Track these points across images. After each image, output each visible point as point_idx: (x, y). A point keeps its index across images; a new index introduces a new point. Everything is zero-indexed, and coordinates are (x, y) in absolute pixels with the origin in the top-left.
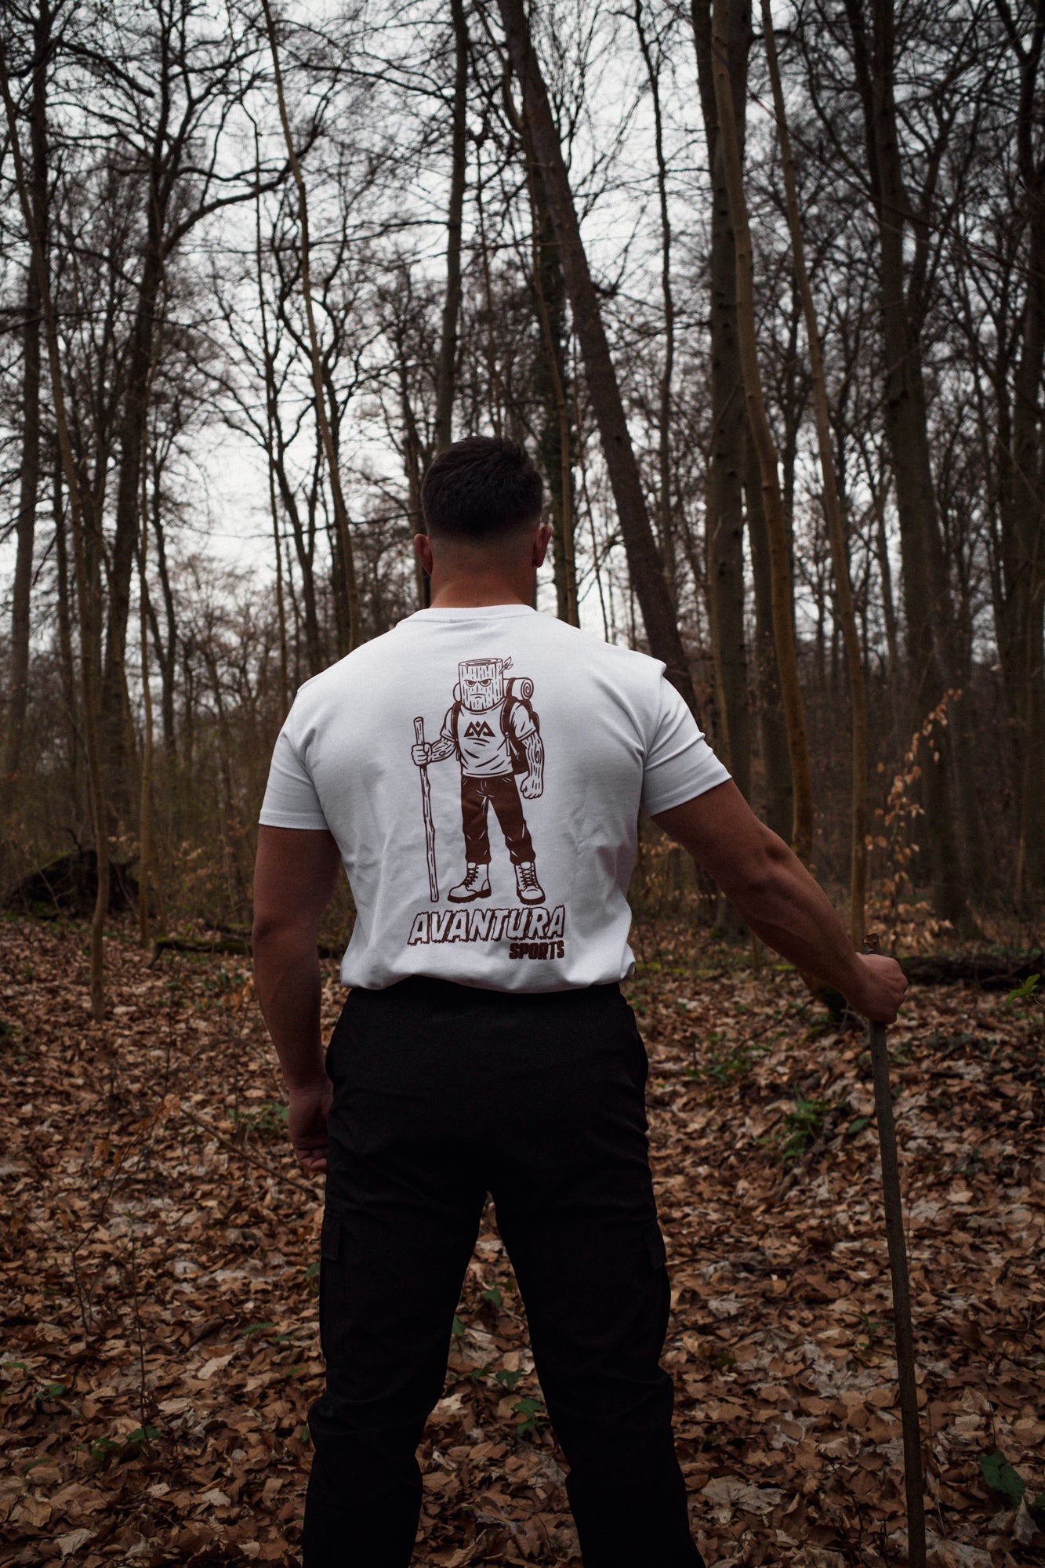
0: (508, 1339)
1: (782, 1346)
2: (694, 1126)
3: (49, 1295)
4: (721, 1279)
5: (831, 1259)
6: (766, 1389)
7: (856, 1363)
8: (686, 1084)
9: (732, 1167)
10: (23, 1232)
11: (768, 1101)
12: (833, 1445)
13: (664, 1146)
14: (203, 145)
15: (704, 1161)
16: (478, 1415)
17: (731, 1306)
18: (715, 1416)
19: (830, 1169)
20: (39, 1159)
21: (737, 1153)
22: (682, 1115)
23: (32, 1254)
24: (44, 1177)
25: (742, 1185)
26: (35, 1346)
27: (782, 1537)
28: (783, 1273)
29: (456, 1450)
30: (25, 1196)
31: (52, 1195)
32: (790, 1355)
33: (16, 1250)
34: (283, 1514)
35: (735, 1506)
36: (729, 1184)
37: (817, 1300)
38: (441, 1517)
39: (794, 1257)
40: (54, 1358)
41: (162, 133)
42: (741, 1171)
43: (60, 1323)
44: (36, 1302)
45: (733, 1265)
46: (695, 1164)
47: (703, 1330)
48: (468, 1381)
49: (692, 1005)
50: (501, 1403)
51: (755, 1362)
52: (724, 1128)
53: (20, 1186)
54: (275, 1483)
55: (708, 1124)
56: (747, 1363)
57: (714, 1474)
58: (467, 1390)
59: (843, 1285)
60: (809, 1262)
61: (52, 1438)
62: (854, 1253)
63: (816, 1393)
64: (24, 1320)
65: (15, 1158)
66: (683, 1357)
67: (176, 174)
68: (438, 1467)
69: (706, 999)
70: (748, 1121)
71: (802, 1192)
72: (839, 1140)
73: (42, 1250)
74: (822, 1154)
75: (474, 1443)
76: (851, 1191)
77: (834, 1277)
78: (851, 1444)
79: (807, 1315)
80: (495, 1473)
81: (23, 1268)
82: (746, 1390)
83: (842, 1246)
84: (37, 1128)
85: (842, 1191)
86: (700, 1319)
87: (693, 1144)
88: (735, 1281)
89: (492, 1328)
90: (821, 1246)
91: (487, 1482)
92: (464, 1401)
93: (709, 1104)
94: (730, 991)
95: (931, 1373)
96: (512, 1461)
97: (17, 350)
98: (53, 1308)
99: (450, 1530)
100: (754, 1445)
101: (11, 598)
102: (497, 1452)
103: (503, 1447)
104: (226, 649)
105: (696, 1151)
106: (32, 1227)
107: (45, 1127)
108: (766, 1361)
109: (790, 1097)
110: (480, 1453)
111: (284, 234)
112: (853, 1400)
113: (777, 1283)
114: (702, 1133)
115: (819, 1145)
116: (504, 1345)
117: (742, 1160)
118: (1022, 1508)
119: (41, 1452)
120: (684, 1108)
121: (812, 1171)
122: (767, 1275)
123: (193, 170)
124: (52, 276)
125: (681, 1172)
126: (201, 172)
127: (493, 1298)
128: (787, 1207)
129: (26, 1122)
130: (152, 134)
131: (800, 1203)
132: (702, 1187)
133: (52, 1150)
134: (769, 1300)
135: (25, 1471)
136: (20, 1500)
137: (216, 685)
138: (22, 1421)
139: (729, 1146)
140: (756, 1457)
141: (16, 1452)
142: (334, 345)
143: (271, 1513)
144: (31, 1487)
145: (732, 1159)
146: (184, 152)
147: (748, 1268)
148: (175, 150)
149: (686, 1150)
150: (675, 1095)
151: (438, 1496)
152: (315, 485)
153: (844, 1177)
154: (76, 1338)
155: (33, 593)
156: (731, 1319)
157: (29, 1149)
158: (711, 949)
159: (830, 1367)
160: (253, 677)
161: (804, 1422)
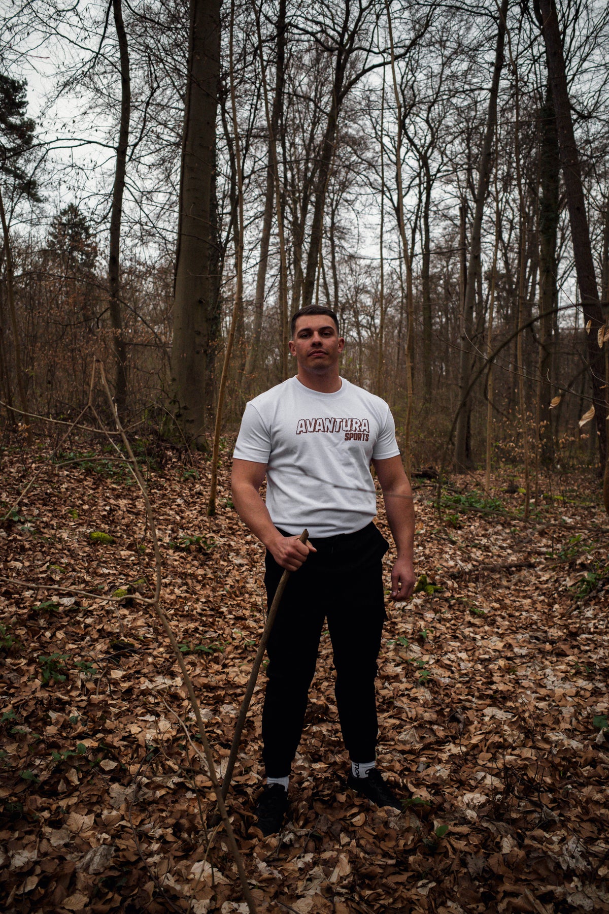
0: (427, 650)
1: (538, 668)
2: (544, 578)
3: (252, 611)
4: (524, 641)
5: (576, 640)
6: (525, 683)
7: (565, 679)
8: (546, 559)
9: (554, 598)
10: (243, 587)
11: (579, 571)
12: (542, 705)
13: (528, 586)
14: (367, 33)
15: (544, 594)
16: (407, 674)
17: (524, 652)
18: (500, 689)
19: (595, 604)
20: (252, 559)
21: (559, 593)
22: (540, 573)
23: (247, 596)
24: (254, 566)
25: (556, 606)
26: (246, 628)
27: (506, 727)
28: (552, 642)
29: (395, 684)
30: (246, 573)
31: (257, 574)
32: (540, 673)
33: (241, 593)
34: (326, 693)
35: (493, 717)
36: (551, 605)
37: (562, 654)
38: (383, 703)
39: (560, 637)
40: (252, 633)
41: (345, 28)
42: (558, 601)
43: (255, 621)
44: (247, 613)
45: (531, 636)
46: (539, 595)
47: (508, 659)
48: (406, 662)
49: (569, 521)
50: (417, 672)
51: (524, 673)
52: (556, 581)
53: (244, 569)
54: (326, 684)
55: (551, 578)
56: (521, 672)
57: (490, 706)
58: (405, 665)
59: (576, 650)
60: (565, 640)
61: (250, 658)
62: (587, 639)
63: (545, 687)
64: (243, 618)
65: (243, 557)
66: (497, 667)
67: (351, 50)
68: (386, 688)
69: (578, 518)
70: (568, 579)
71: (580, 612)
72: (603, 592)
73: (251, 594)
74: (594, 598)
75: (401, 682)
76: (601, 615)
77: (573, 647)
78: (550, 705)
79: (555, 659)
80: (406, 692)
81: (243, 600)
82: (517, 682)
83: (584, 636)
84: (253, 546)
85: (597, 614)
86: (509, 654)
87: (541, 586)
88: (530, 643)
89: (422, 646)
90: (573, 635)
91: (403, 695)
92: (403, 669)
93: (554, 569)
94: (593, 515)
95: (597, 687)
96: (414, 690)
97: (265, 149)
98: (253, 616)
99: (385, 707)
100: (511, 700)
101: (256, 278)
102: (409, 686)
103: (412, 685)
104: (364, 306)
105: (541, 590)
106: (248, 586)
107: (255, 546)
108: (529, 673)
109: (589, 570)
110: (402, 687)
111: (407, 82)
112: (559, 691)
113: (548, 647)
114: (547, 582)
115: (593, 593)
116: (424, 652)
117: (560, 595)
118: (601, 732)
119: (245, 661)
120: (542, 570)
121: (587, 604)
122: (544, 642)
123: (360, 48)
124: (285, 108)
125: (530, 598)
126: (365, 49)
127: (425, 636)
128: (570, 618)
129: (247, 543)
130: (339, 29)
131: (577, 617)
132: (539, 606)
133: (258, 556)
134: (541, 651)
135: (239, 667)
136: (237, 675)
137: (358, 325)
138: (240, 651)
139: (556, 589)
140: (510, 704)
141: (237, 661)
142: (432, 143)
143: (323, 693)
144: (241, 672)
145: (556, 595)
146: (356, 38)
147: (537, 638)
148: (351, 38)
149: (537, 588)
150: (540, 563)
151: (384, 697)
152: (416, 220)
153: (601, 609)
154: (261, 627)
155: (267, 276)
156: (522, 656)
157: (248, 554)
158: (598, 491)
159: (555, 679)
160: (378, 321)
161: (534, 695)
